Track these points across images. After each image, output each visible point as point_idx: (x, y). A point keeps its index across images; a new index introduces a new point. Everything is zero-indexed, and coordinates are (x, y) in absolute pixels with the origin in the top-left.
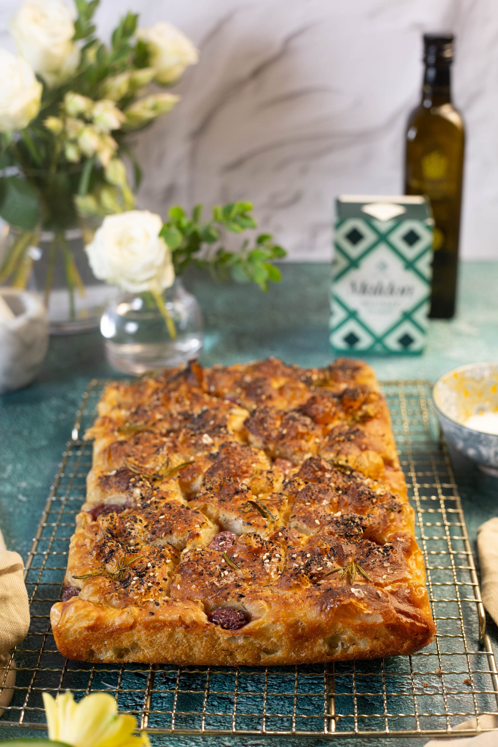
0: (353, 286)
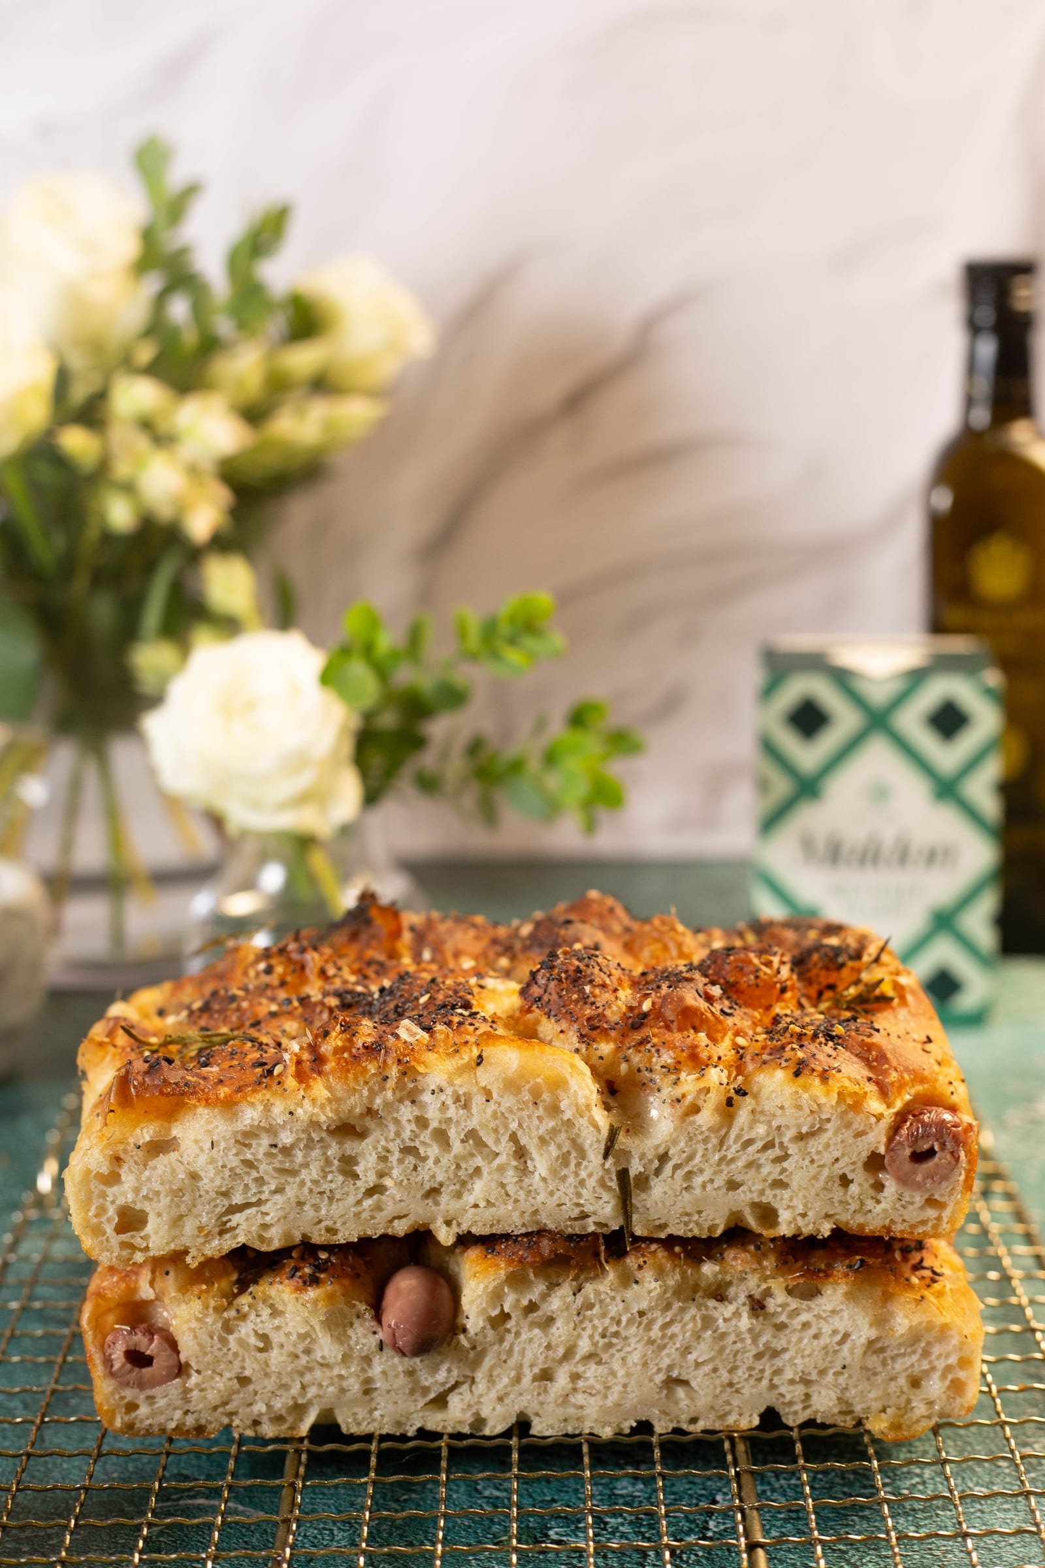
0: (807, 845)
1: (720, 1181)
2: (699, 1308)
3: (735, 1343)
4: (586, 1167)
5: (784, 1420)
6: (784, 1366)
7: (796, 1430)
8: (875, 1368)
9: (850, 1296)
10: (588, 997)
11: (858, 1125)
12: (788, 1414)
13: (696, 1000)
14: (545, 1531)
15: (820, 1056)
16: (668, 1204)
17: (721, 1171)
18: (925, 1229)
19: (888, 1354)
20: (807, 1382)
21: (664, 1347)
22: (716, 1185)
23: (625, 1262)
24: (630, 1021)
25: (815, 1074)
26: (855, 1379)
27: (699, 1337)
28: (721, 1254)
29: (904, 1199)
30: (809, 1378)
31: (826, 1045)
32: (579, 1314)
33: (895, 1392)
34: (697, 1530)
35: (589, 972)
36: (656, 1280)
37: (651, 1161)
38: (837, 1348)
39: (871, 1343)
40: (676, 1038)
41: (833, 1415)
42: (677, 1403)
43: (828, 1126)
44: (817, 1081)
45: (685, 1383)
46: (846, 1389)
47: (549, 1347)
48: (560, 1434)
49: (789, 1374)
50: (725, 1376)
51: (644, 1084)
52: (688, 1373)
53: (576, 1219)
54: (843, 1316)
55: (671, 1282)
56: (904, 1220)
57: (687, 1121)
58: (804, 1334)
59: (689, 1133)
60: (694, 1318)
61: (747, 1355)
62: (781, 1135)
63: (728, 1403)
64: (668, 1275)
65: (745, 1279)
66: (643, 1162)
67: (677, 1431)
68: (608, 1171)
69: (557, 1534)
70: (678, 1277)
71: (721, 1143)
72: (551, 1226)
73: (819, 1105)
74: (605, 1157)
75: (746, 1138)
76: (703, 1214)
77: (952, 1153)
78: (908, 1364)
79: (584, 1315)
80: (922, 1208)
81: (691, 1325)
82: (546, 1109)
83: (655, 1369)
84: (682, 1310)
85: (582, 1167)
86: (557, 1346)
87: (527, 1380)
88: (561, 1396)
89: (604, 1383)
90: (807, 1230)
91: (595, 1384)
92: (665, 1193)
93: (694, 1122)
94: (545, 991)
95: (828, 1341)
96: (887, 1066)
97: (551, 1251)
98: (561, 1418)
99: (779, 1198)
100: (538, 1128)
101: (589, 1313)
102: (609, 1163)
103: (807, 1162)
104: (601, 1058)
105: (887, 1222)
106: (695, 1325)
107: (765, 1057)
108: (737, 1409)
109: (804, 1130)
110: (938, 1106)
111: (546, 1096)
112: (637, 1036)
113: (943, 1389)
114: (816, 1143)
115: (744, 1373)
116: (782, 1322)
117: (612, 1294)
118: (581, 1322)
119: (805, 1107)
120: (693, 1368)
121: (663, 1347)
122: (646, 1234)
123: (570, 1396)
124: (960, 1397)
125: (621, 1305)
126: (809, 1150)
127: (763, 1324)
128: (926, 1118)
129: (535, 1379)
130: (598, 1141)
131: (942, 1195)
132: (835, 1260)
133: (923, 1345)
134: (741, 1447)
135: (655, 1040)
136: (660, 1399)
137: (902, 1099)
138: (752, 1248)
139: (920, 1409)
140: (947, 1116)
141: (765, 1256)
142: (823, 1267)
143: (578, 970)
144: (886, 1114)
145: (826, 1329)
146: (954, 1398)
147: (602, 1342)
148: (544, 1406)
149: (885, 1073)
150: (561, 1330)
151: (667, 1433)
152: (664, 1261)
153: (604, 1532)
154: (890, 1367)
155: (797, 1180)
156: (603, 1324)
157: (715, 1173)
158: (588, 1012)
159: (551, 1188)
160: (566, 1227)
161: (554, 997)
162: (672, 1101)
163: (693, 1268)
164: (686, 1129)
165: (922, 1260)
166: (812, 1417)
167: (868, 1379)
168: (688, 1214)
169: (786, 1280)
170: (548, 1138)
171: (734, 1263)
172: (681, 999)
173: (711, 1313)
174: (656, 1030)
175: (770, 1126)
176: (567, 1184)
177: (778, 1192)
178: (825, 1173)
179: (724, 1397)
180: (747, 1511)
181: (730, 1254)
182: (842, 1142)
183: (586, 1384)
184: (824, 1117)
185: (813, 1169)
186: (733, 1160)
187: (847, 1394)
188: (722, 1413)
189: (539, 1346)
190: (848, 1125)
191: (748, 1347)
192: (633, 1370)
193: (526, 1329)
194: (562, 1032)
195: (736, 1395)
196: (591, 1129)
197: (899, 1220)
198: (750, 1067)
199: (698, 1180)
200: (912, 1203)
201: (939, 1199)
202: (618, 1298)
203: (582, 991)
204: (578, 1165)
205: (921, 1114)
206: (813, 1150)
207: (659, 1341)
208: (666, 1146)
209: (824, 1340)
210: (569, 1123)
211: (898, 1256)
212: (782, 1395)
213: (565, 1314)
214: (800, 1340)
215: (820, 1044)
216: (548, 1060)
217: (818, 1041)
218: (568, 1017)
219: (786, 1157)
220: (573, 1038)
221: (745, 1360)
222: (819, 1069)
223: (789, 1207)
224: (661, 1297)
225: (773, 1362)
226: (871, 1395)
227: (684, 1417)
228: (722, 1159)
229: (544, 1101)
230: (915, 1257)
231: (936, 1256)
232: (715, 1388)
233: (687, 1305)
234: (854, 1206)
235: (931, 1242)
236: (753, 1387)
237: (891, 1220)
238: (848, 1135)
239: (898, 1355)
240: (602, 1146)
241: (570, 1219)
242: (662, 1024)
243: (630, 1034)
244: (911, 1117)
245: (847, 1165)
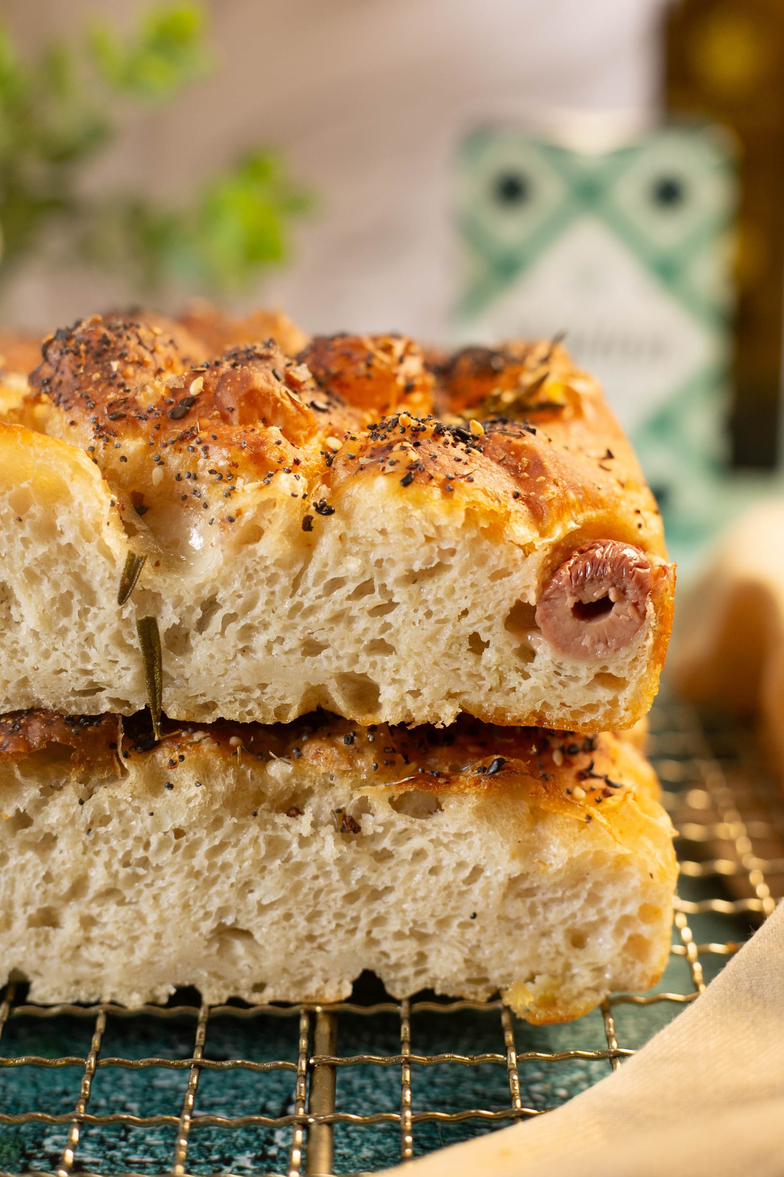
1: (292, 641)
2: (263, 826)
3: (316, 878)
4: (96, 616)
5: (389, 990)
6: (388, 913)
7: (405, 1004)
8: (519, 918)
9: (481, 813)
10: (115, 377)
11: (496, 560)
12: (394, 981)
13: (268, 381)
14: (39, 1139)
15: (444, 460)
16: (216, 673)
17: (294, 626)
18: (593, 717)
19: (539, 897)
20: (422, 938)
21: (214, 881)
22: (287, 646)
23: (154, 756)
24: (171, 408)
25: (434, 483)
26: (490, 932)
27: (264, 869)
28: (299, 750)
29: (563, 673)
30: (423, 930)
31: (454, 445)
32: (89, 831)
33: (548, 953)
34: (256, 1144)
35: (120, 344)
36: (199, 784)
37: (190, 610)
38: (464, 888)
39: (513, 882)
40: (236, 431)
41: (459, 984)
42: (234, 962)
43: (452, 561)
44: (437, 493)
45: (247, 934)
46: (478, 947)
47: (48, 878)
48: (70, 1001)
49: (394, 925)
50: (302, 926)
51: (185, 498)
52: (249, 921)
53: (84, 693)
54: (472, 842)
55: (220, 788)
56: (563, 704)
57: (244, 552)
58: (417, 867)
59: (246, 569)
60: (255, 840)
61: (333, 895)
62: (382, 574)
63: (307, 964)
64: (216, 778)
65: (332, 785)
66: (178, 610)
67: (235, 1001)
68: (126, 622)
69: (55, 1143)
70: (231, 780)
71: (296, 584)
72: (48, 703)
73: (438, 528)
74: (122, 599)
75: (330, 577)
76: (268, 690)
77: (635, 605)
78: (568, 913)
79: (97, 834)
80: (590, 686)
81: (250, 852)
82: (36, 528)
83: (201, 913)
84: (239, 828)
85: (90, 615)
86: (60, 877)
87: (19, 924)
88: (68, 948)
89: (129, 931)
90: (421, 716)
91: (115, 933)
92: (212, 657)
93: (253, 553)
94: (57, 370)
95: (451, 878)
96: (543, 478)
97: (43, 739)
98: (72, 979)
99: (379, 667)
100: (23, 557)
101: (102, 830)
102: (129, 610)
103: (421, 614)
104: (124, 459)
105: (538, 707)
106: (258, 852)
107: (363, 461)
108: (320, 973)
109: (417, 566)
110: (618, 539)
111: (36, 510)
112: (178, 430)
113: (618, 950)
114: (434, 587)
115: (329, 922)
116: (385, 849)
117: (136, 803)
118: (94, 842)
119: (418, 530)
120: (255, 912)
121: (211, 882)
122: (183, 717)
123: (83, 949)
124: (642, 961)
125: (149, 820)
126: (424, 597)
127: (357, 852)
128: (598, 553)
129: (32, 922)
130: (111, 577)
131: (620, 668)
132: (464, 761)
133: (589, 886)
134: (324, 1028)
135: (203, 435)
136: (209, 956)
137: (564, 526)
138: (341, 740)
139: (583, 977)
140: (630, 552)
141: (360, 752)
142: (446, 770)
143: (105, 341)
144: (538, 544)
145: (449, 860)
146: (633, 963)
147: (123, 872)
148: (47, 962)
149: (540, 488)
150: (65, 853)
151: (220, 1005)
152: (211, 756)
153: (123, 1143)
154: (540, 917)
155: (404, 643)
156: (124, 846)
157: (285, 629)
158: (111, 396)
159: (44, 646)
160: (69, 704)
161: (68, 376)
162: (223, 520)
163: (254, 769)
164: (243, 563)
165: (591, 766)
166: (429, 986)
167: (510, 934)
168: (246, 690)
169: (389, 788)
170: (38, 571)
171: (315, 763)
172: (247, 379)
173: (279, 833)
174: (206, 422)
175: (367, 561)
176: (68, 641)
177: (378, 658)
178: (448, 631)
179: (302, 955)
180: (314, 1128)
181: (310, 749)
182: (473, 585)
183: (103, 932)
184: (445, 546)
185: (430, 626)
186: (312, 610)
187: (479, 955)
188: (299, 977)
189: (35, 875)
190: (482, 561)
191: (336, 885)
192: (168, 914)
193: (15, 852)
194: (73, 423)
195: (319, 953)
196: (102, 559)
197: (555, 703)
198: (342, 474)
199: (260, 640)
200: (576, 679)
201: (614, 673)
202: (145, 810)
203: (108, 369)
204: (84, 613)
205: (591, 548)
206: (430, 598)
207: (206, 874)
208: (212, 589)
209: (447, 876)
210: (70, 550)
211: (557, 758)
212: (385, 954)
213: (70, 831)
214: (411, 875)
215: (446, 443)
216: (37, 456)
217: (443, 439)
218: (83, 403)
219: (390, 606)
220: (87, 430)
221: (332, 903)
222: (442, 476)
223: (394, 681)
224: (205, 808)
225: (371, 907)
226: (514, 957)
227: (245, 982)
228: (296, 608)
229: (32, 516)
230: (582, 761)
231: (613, 761)
232: (289, 941)
233: (243, 821)
234: (490, 681)
235: (605, 738)
236: (343, 942)
237: (545, 703)
238: (482, 575)
239: (553, 900)
240: (117, 585)
241: (74, 693)
242: (216, 413)
243: (169, 427)
244: (576, 554)
245: (480, 621)
